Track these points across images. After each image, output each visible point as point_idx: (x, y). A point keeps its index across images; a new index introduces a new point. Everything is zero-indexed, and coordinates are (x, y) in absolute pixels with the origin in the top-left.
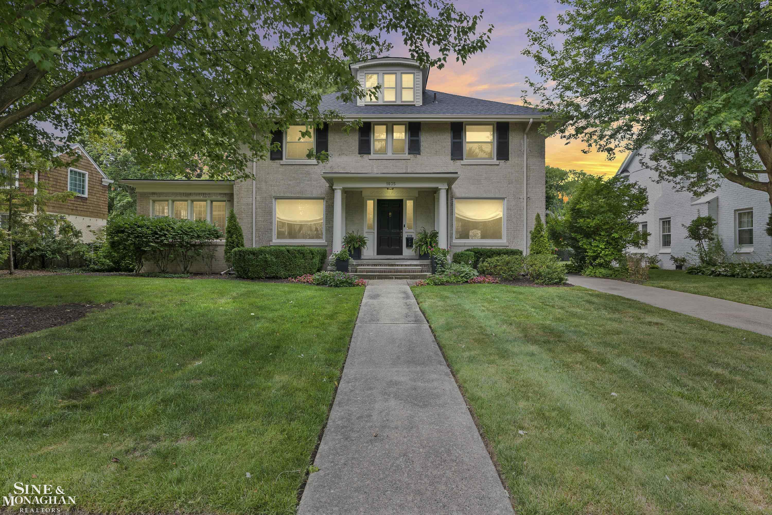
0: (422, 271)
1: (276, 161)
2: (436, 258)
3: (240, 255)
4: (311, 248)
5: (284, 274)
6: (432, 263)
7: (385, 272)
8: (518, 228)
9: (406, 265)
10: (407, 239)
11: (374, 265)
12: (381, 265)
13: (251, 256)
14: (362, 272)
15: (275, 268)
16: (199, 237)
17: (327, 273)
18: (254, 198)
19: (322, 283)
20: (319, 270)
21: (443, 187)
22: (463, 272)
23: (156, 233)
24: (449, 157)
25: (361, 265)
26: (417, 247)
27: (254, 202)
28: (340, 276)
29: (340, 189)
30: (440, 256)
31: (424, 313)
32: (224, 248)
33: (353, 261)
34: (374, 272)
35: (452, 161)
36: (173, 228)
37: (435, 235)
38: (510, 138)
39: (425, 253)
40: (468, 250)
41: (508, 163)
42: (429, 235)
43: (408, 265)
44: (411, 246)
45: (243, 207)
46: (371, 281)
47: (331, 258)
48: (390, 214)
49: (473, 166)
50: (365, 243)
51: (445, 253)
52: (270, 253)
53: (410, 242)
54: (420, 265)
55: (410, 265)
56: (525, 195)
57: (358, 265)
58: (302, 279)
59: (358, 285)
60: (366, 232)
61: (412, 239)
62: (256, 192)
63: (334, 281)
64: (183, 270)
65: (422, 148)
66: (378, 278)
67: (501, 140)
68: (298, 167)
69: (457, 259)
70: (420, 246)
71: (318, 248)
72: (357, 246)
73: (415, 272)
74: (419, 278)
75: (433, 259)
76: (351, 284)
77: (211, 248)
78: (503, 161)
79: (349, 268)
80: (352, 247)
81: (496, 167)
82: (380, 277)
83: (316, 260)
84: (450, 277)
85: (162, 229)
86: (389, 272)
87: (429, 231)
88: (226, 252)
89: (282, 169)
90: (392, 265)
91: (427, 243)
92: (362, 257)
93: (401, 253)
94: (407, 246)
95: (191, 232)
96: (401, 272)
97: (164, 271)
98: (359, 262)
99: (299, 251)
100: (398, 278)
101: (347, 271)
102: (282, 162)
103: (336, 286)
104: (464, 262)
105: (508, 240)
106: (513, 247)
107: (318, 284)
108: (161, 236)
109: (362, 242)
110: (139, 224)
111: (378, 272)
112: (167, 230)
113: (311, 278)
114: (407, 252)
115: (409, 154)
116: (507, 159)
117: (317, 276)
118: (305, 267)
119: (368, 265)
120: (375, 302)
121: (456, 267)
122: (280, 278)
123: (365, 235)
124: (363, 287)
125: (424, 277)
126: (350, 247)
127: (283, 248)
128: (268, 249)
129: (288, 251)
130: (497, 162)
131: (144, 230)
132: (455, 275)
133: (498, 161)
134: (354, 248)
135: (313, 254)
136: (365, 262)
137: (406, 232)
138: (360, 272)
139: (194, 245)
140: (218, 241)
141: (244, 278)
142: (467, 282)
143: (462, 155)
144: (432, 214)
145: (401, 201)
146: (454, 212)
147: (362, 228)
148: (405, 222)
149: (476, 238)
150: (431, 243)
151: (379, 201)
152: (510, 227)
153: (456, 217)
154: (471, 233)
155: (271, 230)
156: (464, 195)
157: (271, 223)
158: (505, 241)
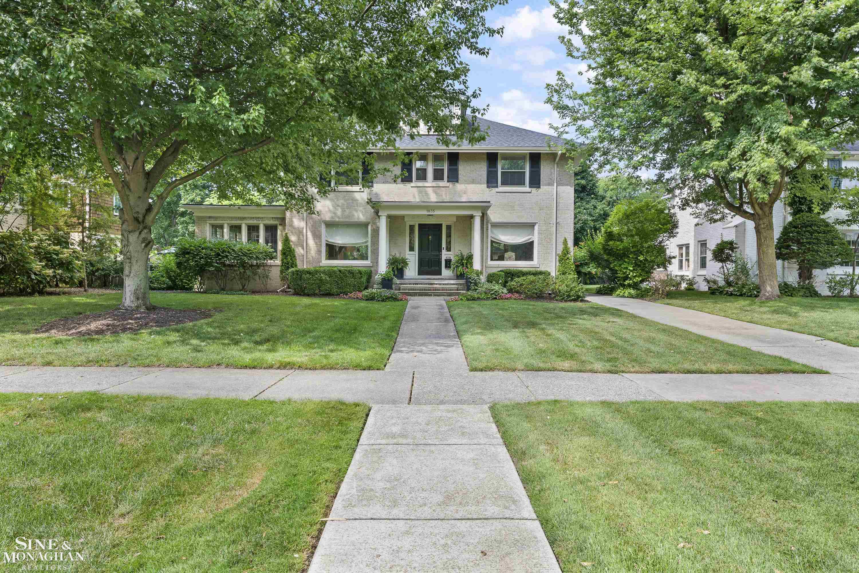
0: (457, 290)
2: (470, 278)
3: (298, 274)
4: (360, 268)
5: (337, 292)
6: (467, 282)
7: (425, 290)
8: (549, 251)
9: (444, 284)
10: (446, 261)
11: (416, 284)
12: (421, 284)
13: (308, 275)
14: (405, 290)
15: (328, 285)
16: (257, 258)
17: (374, 291)
18: (305, 222)
19: (371, 298)
20: (366, 288)
21: (477, 215)
22: (493, 290)
23: (218, 255)
24: (486, 185)
25: (404, 284)
26: (454, 268)
27: (305, 226)
28: (386, 293)
29: (385, 216)
30: (474, 276)
31: (452, 317)
32: (279, 269)
33: (396, 281)
34: (415, 290)
35: (487, 189)
36: (234, 250)
37: (470, 257)
38: (542, 167)
39: (461, 273)
40: (501, 271)
41: (540, 190)
42: (465, 257)
43: (446, 284)
44: (450, 267)
45: (294, 230)
46: (412, 298)
47: (377, 278)
48: (430, 237)
49: (507, 194)
50: (407, 264)
51: (478, 274)
52: (324, 272)
53: (448, 263)
54: (456, 284)
55: (448, 284)
56: (555, 221)
57: (402, 284)
58: (352, 295)
59: (401, 300)
60: (409, 254)
61: (450, 261)
62: (307, 217)
63: (381, 296)
64: (241, 288)
65: (460, 176)
66: (419, 296)
67: (533, 169)
68: (345, 193)
69: (491, 278)
70: (457, 267)
71: (364, 269)
72: (400, 267)
73: (452, 290)
74: (454, 295)
75: (467, 279)
76: (396, 299)
77: (266, 268)
78: (536, 189)
79: (393, 286)
80: (395, 268)
81: (528, 194)
82: (421, 295)
83: (364, 279)
84: (481, 294)
85: (224, 251)
86: (429, 290)
87: (465, 253)
88: (282, 272)
89: (330, 196)
90: (432, 284)
91: (463, 265)
92: (405, 277)
93: (440, 274)
94: (446, 267)
95: (250, 253)
96: (439, 290)
97: (223, 289)
98: (402, 281)
100: (436, 295)
101: (391, 288)
103: (383, 300)
104: (496, 281)
105: (538, 263)
106: (542, 269)
107: (366, 300)
108: (223, 257)
109: (405, 263)
110: (203, 246)
111: (419, 290)
112: (228, 252)
113: (360, 295)
114: (446, 272)
115: (448, 181)
116: (539, 187)
117: (365, 293)
118: (355, 285)
119: (410, 284)
120: (416, 311)
121: (488, 286)
122: (333, 295)
123: (407, 257)
124: (406, 301)
125: (458, 294)
126: (393, 268)
127: (335, 269)
128: (322, 269)
129: (340, 271)
130: (530, 190)
131: (209, 252)
132: (486, 293)
134: (397, 268)
135: (361, 274)
136: (407, 281)
137: (445, 255)
138: (403, 290)
139: (252, 266)
140: (272, 261)
141: (300, 295)
142: (496, 298)
143: (497, 183)
144: (469, 238)
145: (440, 225)
146: (489, 237)
147: (405, 250)
148: (444, 245)
149: (510, 260)
150: (466, 264)
151: (420, 225)
152: (540, 250)
153: (492, 240)
154: (506, 255)
155: (321, 251)
156: (498, 220)
157: (321, 245)
158: (536, 263)
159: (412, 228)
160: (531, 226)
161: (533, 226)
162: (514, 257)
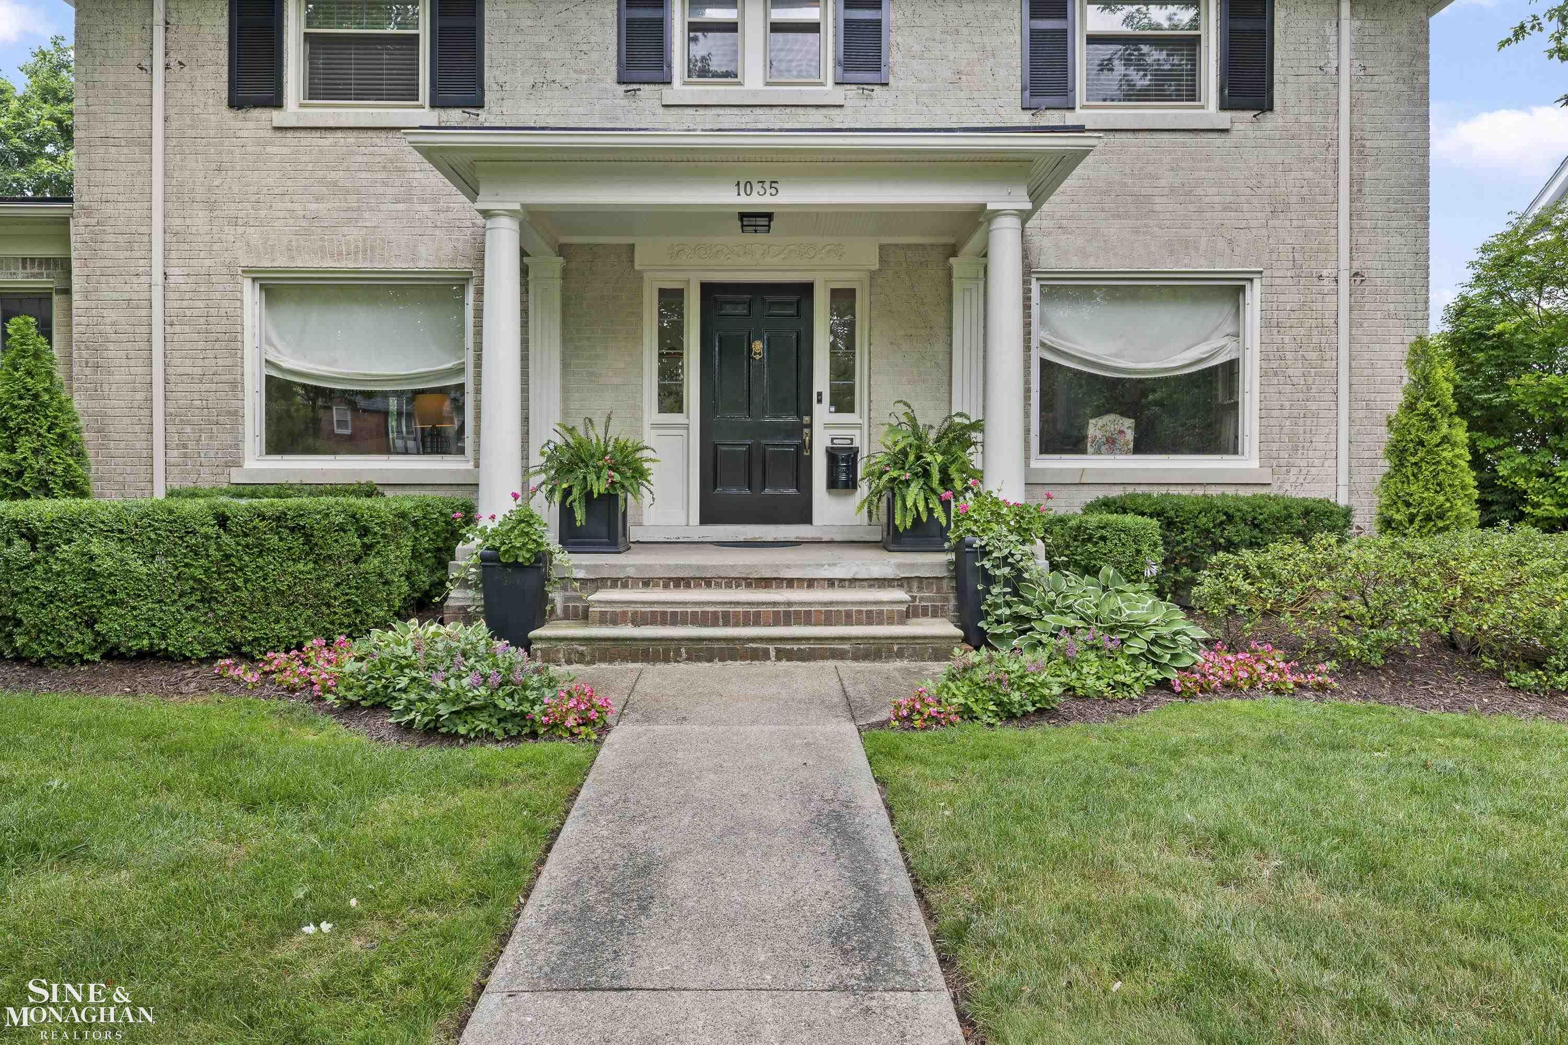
0: (910, 618)
1: (256, 113)
2: (984, 553)
5: (205, 642)
6: (958, 570)
7: (727, 619)
8: (1313, 406)
9: (831, 581)
10: (833, 456)
11: (680, 582)
12: (709, 582)
14: (614, 619)
18: (158, 277)
21: (1008, 203)
24: (1015, 97)
25: (615, 583)
26: (877, 492)
27: (157, 295)
29: (511, 213)
30: (1004, 540)
33: (573, 564)
34: (674, 619)
35: (1027, 116)
37: (963, 436)
38: (1279, 13)
39: (917, 520)
41: (1270, 121)
42: (932, 435)
43: (843, 583)
44: (853, 486)
45: (112, 315)
48: (758, 346)
49: (1119, 138)
50: (643, 475)
53: (845, 467)
55: (852, 583)
56: (1345, 263)
57: (599, 583)
60: (655, 426)
61: (854, 455)
62: (166, 251)
65: (894, 58)
66: (693, 656)
68: (352, 138)
70: (896, 487)
72: (599, 487)
73: (879, 618)
74: (900, 655)
75: (963, 551)
78: (1249, 115)
79: (552, 599)
80: (576, 492)
81: (1217, 140)
82: (704, 650)
87: (932, 419)
89: (282, 148)
90: (765, 583)
91: (926, 474)
92: (635, 534)
93: (804, 516)
94: (833, 484)
99: (280, 518)
100: (790, 656)
101: (537, 616)
102: (277, 117)
104: (1117, 565)
105: (1266, 458)
106: (1289, 488)
109: (628, 467)
111: (696, 619)
114: (832, 509)
115: (838, 82)
116: (1267, 106)
118: (322, 599)
119: (647, 583)
121: (1085, 595)
123: (649, 437)
126: (567, 492)
129: (222, 520)
130: (1224, 119)
133: (1228, 115)
134: (588, 496)
135: (364, 531)
136: (631, 567)
137: (827, 426)
138: (605, 619)
142: (1165, 686)
143: (1071, 87)
144: (940, 347)
145: (806, 289)
146: (1034, 344)
147: (636, 409)
148: (822, 381)
149: (1111, 451)
150: (944, 470)
151: (709, 290)
152: (1276, 404)
153: (1044, 364)
154: (1095, 428)
155: (236, 415)
156: (1075, 263)
157: (236, 385)
158: (1255, 464)
159: (670, 300)
160: (1228, 289)
161: (1239, 291)
162: (1130, 435)
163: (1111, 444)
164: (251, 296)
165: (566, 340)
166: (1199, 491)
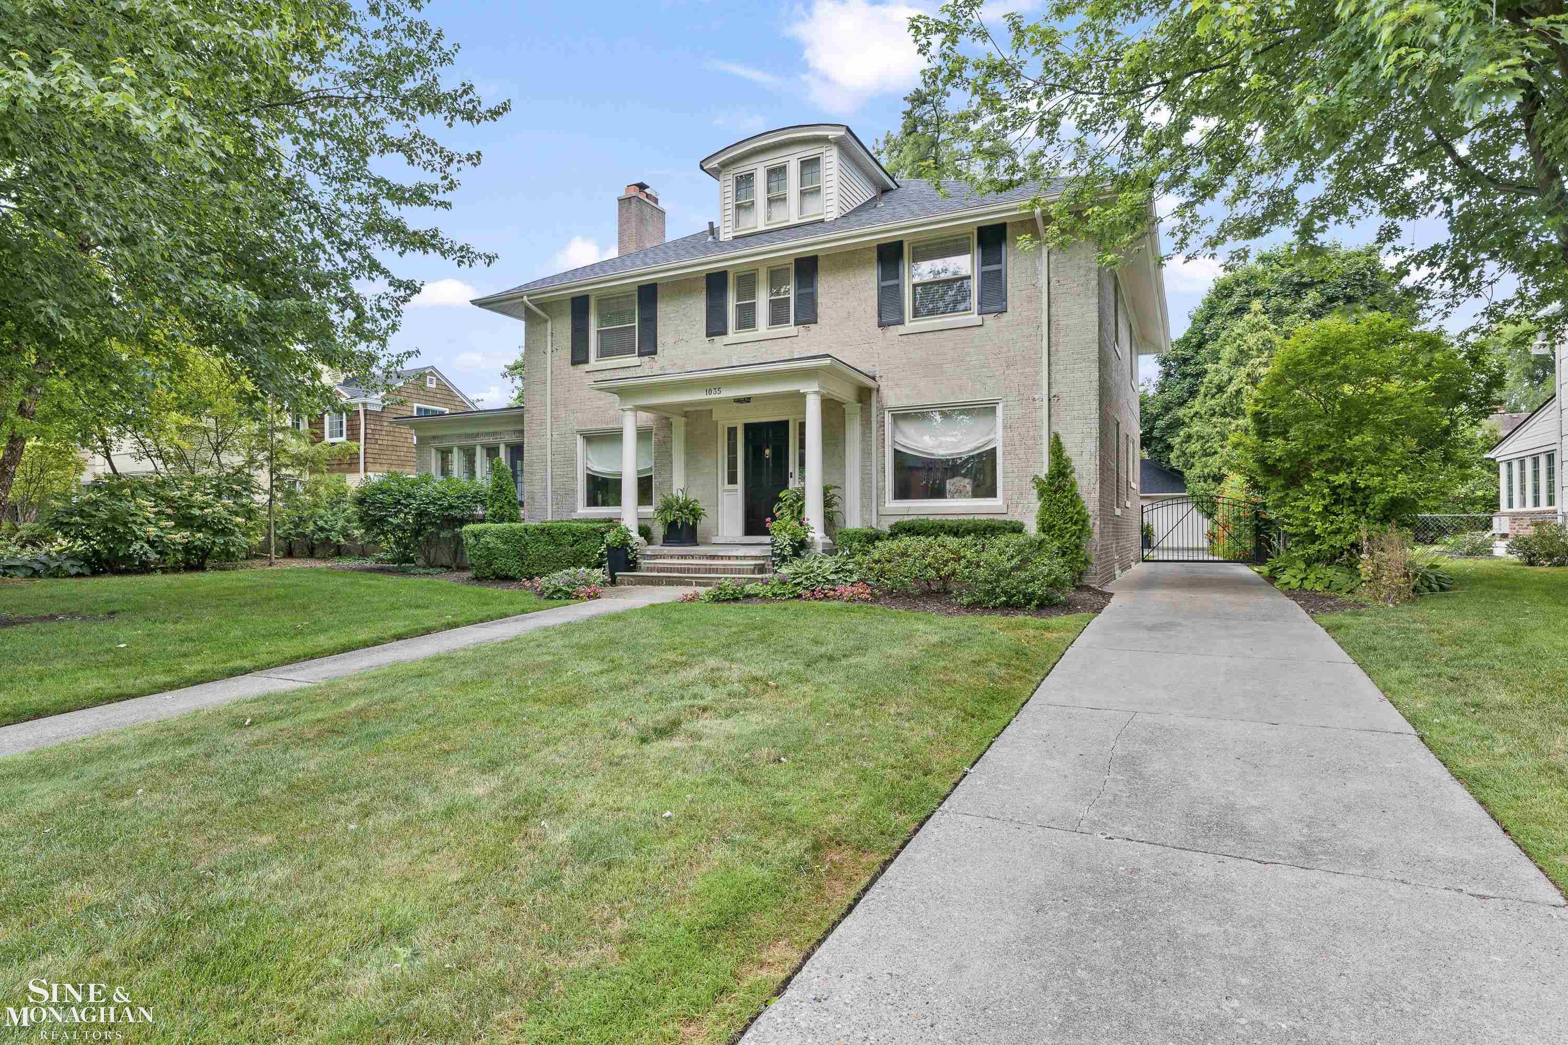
1: (578, 367)
5: (522, 573)
8: (1030, 470)
12: (693, 557)
14: (652, 570)
18: (549, 436)
21: (810, 389)
24: (876, 322)
27: (549, 443)
35: (880, 330)
38: (1009, 260)
41: (1005, 318)
45: (536, 452)
48: (767, 452)
49: (926, 336)
56: (1045, 391)
60: (725, 491)
62: (552, 425)
65: (820, 310)
67: (988, 268)
68: (611, 373)
76: (568, 595)
78: (994, 316)
81: (977, 331)
83: (586, 547)
89: (584, 380)
90: (713, 557)
102: (587, 367)
105: (1006, 499)
106: (1016, 515)
115: (796, 324)
116: (1004, 311)
123: (720, 496)
124: (581, 600)
130: (981, 320)
133: (983, 317)
135: (574, 535)
138: (648, 570)
142: (800, 596)
143: (901, 312)
144: (841, 448)
145: (786, 423)
146: (888, 442)
147: (716, 483)
148: (792, 468)
149: (960, 497)
151: (748, 427)
152: (1010, 470)
153: (896, 452)
154: (949, 484)
155: (574, 491)
156: (905, 402)
157: (575, 478)
158: (1000, 503)
159: (732, 432)
160: (988, 409)
161: (993, 410)
162: (969, 488)
163: (959, 493)
164: (580, 441)
165: (687, 453)
166: (971, 517)
